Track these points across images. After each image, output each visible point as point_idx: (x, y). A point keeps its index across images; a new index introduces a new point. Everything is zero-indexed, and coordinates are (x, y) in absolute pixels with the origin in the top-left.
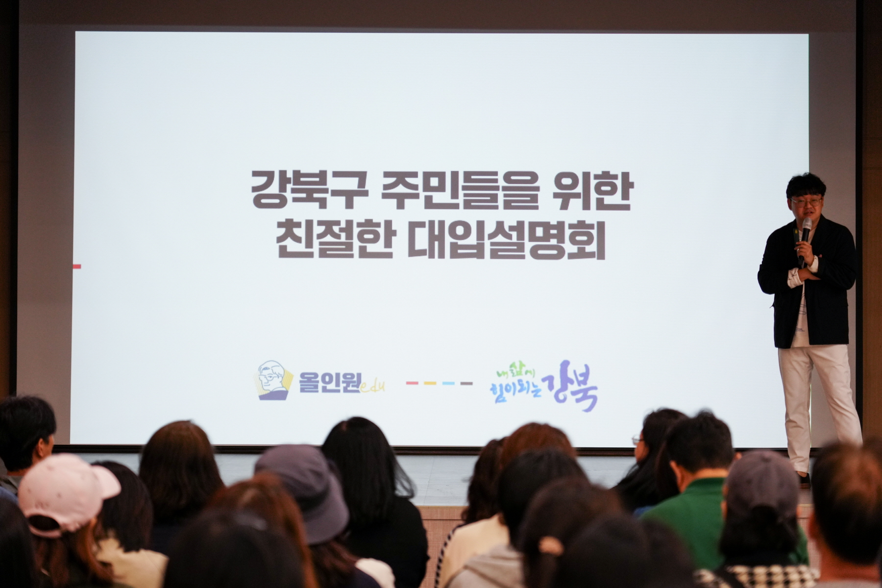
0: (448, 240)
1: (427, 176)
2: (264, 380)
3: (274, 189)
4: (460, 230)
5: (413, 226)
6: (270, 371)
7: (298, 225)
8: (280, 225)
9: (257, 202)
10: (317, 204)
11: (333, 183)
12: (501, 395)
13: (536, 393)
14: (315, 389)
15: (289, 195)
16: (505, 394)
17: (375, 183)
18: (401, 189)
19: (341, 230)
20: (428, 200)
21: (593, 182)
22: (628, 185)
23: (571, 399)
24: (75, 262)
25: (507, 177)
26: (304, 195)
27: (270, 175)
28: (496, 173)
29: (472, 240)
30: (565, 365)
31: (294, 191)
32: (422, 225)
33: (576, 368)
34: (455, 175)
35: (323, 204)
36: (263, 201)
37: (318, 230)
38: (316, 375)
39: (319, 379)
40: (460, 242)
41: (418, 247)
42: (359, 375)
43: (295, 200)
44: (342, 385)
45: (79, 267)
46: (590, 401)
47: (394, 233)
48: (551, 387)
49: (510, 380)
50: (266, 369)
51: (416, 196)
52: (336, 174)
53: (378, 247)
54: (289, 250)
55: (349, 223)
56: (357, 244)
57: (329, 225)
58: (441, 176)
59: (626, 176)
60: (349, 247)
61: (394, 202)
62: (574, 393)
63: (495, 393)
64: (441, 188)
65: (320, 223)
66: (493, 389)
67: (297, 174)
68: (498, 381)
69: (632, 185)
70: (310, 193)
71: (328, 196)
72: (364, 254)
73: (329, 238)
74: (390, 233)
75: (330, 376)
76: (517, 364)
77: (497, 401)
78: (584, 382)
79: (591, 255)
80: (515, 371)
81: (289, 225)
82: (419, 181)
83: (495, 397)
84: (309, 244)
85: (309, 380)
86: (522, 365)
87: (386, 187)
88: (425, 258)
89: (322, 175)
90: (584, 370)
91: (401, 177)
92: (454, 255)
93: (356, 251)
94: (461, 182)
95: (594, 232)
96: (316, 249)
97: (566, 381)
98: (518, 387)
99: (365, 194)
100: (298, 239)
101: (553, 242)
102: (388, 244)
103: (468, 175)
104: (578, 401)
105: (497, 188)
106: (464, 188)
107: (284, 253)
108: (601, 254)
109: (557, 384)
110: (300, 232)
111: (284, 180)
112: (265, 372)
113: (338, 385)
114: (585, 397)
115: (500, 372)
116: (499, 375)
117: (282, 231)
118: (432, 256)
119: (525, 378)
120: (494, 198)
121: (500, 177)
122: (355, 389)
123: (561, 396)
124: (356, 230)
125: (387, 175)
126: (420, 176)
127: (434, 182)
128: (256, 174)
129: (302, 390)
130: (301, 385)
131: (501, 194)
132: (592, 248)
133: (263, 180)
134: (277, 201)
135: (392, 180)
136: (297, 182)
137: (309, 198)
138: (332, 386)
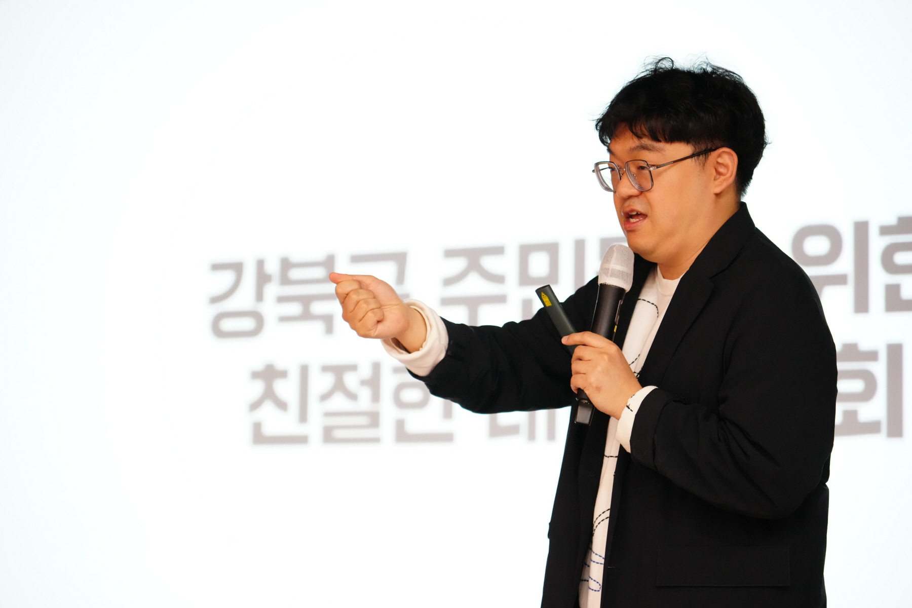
1: (526, 251)
3: (244, 299)
7: (283, 374)
8: (255, 375)
9: (217, 330)
15: (270, 309)
18: (474, 285)
19: (361, 384)
21: (877, 245)
26: (296, 309)
27: (237, 268)
31: (279, 300)
34: (577, 245)
37: (320, 382)
43: (283, 319)
51: (501, 300)
52: (357, 259)
54: (269, 429)
55: (376, 366)
56: (389, 413)
57: (338, 372)
58: (551, 247)
60: (374, 419)
61: (461, 312)
64: (551, 279)
65: (326, 369)
67: (286, 265)
70: (306, 301)
72: (402, 434)
73: (339, 402)
79: (872, 428)
81: (268, 375)
82: (509, 265)
84: (303, 417)
88: (517, 442)
89: (329, 263)
91: (473, 258)
93: (387, 429)
95: (879, 369)
96: (314, 428)
100: (282, 405)
102: (447, 412)
107: (259, 437)
108: (895, 428)
110: (287, 389)
111: (263, 278)
124: (389, 382)
125: (450, 254)
126: (512, 253)
128: (217, 267)
132: (875, 409)
133: (226, 279)
134: (247, 324)
135: (459, 264)
136: (285, 280)
137: (306, 316)
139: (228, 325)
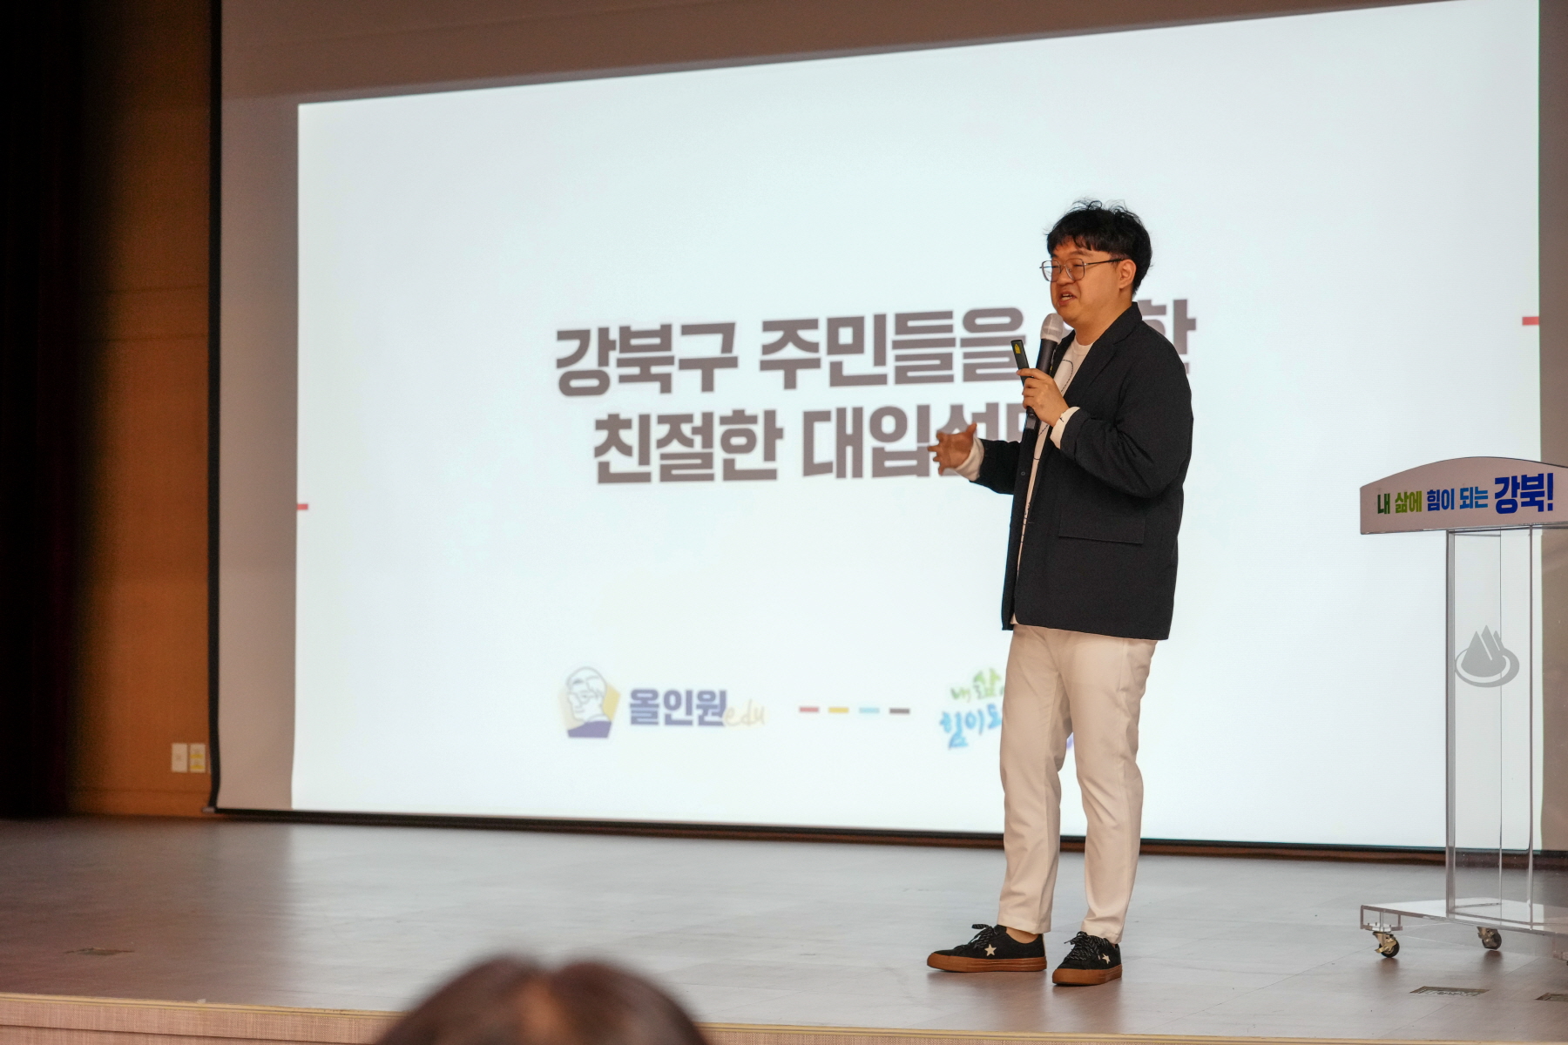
0: (869, 443)
1: (835, 324)
2: (575, 703)
3: (590, 361)
4: (888, 425)
5: (812, 419)
6: (582, 687)
7: (627, 424)
8: (600, 425)
9: (565, 387)
10: (656, 386)
11: (685, 347)
12: (958, 734)
14: (652, 719)
15: (613, 371)
16: (966, 732)
17: (749, 344)
18: (791, 352)
19: (695, 431)
20: (836, 368)
22: (1184, 324)
24: (300, 500)
25: (970, 320)
26: (636, 370)
27: (583, 336)
28: (949, 315)
29: (909, 442)
31: (621, 363)
32: (824, 416)
34: (880, 320)
35: (666, 384)
37: (658, 431)
38: (655, 694)
39: (660, 700)
40: (890, 447)
41: (819, 457)
42: (723, 694)
43: (624, 379)
44: (697, 713)
45: (305, 507)
47: (779, 433)
49: (973, 705)
50: (578, 682)
51: (815, 364)
52: (688, 330)
53: (752, 460)
54: (614, 469)
55: (708, 417)
56: (719, 455)
57: (674, 422)
58: (857, 323)
59: (1181, 306)
60: (707, 460)
61: (779, 375)
63: (947, 730)
64: (857, 347)
65: (662, 419)
66: (945, 722)
67: (626, 332)
68: (953, 707)
69: (1192, 325)
70: (645, 364)
71: (673, 370)
72: (731, 473)
73: (675, 447)
74: (774, 433)
75: (677, 694)
76: (987, 676)
77: (952, 744)
80: (982, 689)
81: (613, 424)
82: (819, 336)
83: (948, 737)
84: (644, 459)
85: (645, 702)
87: (767, 349)
88: (830, 478)
89: (665, 332)
91: (790, 330)
92: (880, 471)
93: (718, 469)
94: (891, 335)
96: (654, 467)
98: (988, 719)
99: (732, 363)
100: (626, 450)
102: (770, 454)
103: (902, 320)
105: (951, 342)
106: (897, 345)
107: (606, 475)
110: (630, 437)
111: (606, 345)
112: (577, 688)
113: (689, 712)
115: (957, 690)
116: (955, 695)
117: (603, 436)
118: (841, 474)
120: (947, 361)
121: (957, 322)
122: (716, 719)
124: (719, 430)
125: (769, 326)
126: (823, 325)
127: (846, 335)
128: (563, 335)
129: (634, 721)
130: (633, 712)
131: (958, 353)
133: (572, 346)
134: (594, 383)
135: (777, 335)
136: (626, 347)
137: (645, 377)
138: (679, 714)
139: (575, 383)
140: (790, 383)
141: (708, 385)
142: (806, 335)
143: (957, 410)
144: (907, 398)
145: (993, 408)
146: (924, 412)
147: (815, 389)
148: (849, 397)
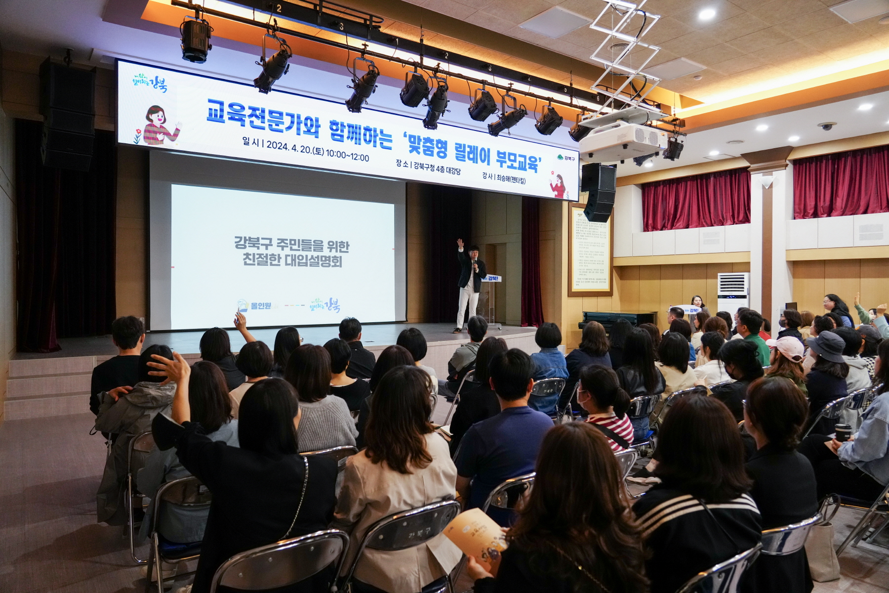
0: (297, 261)
1: (291, 240)
2: (240, 306)
3: (242, 242)
4: (301, 258)
5: (287, 256)
7: (250, 255)
8: (244, 254)
9: (237, 247)
10: (256, 248)
11: (261, 242)
13: (323, 308)
14: (256, 308)
15: (247, 245)
17: (275, 242)
18: (283, 244)
19: (264, 257)
20: (291, 248)
21: (339, 244)
22: (348, 245)
23: (333, 309)
24: (172, 266)
25: (314, 241)
26: (252, 245)
27: (241, 238)
28: (311, 240)
29: (304, 261)
30: (331, 299)
31: (249, 243)
32: (289, 256)
33: (334, 300)
34: (299, 240)
35: (258, 248)
36: (239, 246)
37: (257, 256)
38: (257, 304)
39: (258, 305)
40: (301, 261)
41: (288, 263)
42: (270, 303)
43: (249, 246)
44: (265, 307)
45: (173, 267)
46: (338, 310)
47: (281, 258)
48: (327, 306)
49: (315, 304)
51: (287, 247)
52: (262, 239)
53: (276, 262)
54: (248, 263)
55: (267, 254)
56: (269, 261)
57: (260, 255)
58: (295, 240)
59: (347, 242)
60: (267, 262)
61: (281, 248)
62: (333, 307)
64: (295, 244)
65: (257, 254)
66: (311, 307)
67: (250, 238)
68: (312, 304)
70: (254, 244)
71: (260, 245)
72: (271, 264)
73: (260, 259)
74: (280, 258)
75: (261, 304)
77: (312, 310)
78: (336, 304)
79: (338, 266)
81: (247, 255)
82: (288, 242)
84: (254, 261)
85: (254, 305)
86: (319, 299)
87: (278, 243)
88: (290, 266)
89: (258, 239)
90: (336, 300)
91: (283, 240)
92: (299, 265)
93: (269, 264)
94: (301, 243)
95: (339, 259)
96: (256, 263)
97: (331, 304)
99: (272, 245)
100: (250, 259)
101: (327, 262)
102: (279, 262)
103: (303, 241)
104: (335, 310)
105: (311, 245)
106: (302, 244)
107: (246, 264)
108: (341, 266)
109: (329, 305)
110: (251, 257)
111: (245, 240)
112: (240, 303)
113: (263, 307)
114: (337, 309)
118: (292, 266)
119: (320, 303)
120: (310, 248)
121: (312, 242)
122: (269, 308)
123: (330, 309)
124: (269, 257)
125: (278, 239)
126: (289, 240)
127: (293, 242)
128: (236, 237)
129: (252, 309)
130: (252, 307)
131: (312, 247)
132: (338, 264)
133: (238, 239)
134: (243, 247)
135: (280, 241)
136: (250, 240)
137: (254, 246)
138: (262, 307)
140: (283, 249)
141: (267, 249)
142: (285, 241)
143: (312, 256)
144: (304, 253)
145: (318, 256)
146: (307, 256)
147: (287, 251)
148: (294, 253)
